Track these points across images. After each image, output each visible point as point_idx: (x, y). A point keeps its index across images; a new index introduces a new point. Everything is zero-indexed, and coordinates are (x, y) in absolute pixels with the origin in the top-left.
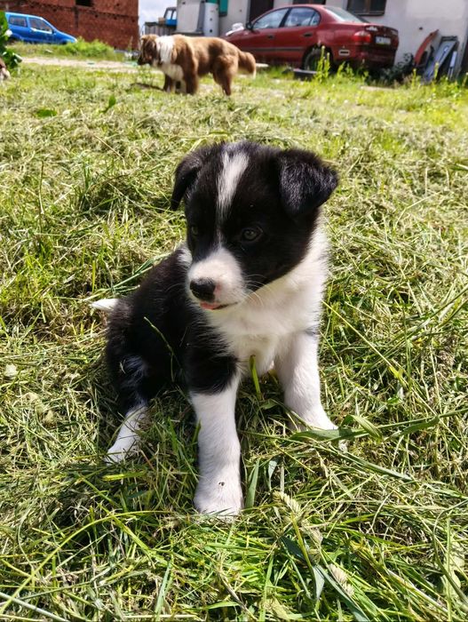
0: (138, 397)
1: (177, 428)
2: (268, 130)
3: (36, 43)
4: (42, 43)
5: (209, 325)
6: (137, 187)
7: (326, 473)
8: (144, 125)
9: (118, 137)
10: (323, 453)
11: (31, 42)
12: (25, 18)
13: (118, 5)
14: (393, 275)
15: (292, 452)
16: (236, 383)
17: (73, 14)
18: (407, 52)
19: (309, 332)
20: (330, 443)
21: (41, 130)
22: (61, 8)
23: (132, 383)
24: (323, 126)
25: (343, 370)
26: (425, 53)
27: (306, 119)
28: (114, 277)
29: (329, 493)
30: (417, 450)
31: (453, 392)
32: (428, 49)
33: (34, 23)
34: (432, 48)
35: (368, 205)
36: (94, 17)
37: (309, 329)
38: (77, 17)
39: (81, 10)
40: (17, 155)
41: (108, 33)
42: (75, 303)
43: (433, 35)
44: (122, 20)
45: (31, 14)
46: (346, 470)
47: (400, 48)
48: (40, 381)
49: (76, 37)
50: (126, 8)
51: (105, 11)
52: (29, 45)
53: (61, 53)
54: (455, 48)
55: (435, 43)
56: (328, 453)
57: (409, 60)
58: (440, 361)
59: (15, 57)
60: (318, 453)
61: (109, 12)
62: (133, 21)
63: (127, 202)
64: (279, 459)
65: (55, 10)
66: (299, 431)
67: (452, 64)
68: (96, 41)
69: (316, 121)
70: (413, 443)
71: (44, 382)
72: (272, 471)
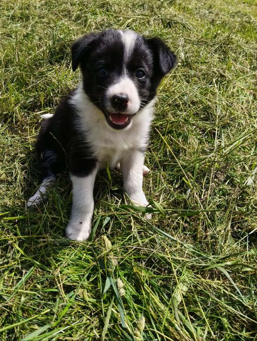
2: (175, 16)
7: (133, 229)
8: (102, 6)
9: (85, 12)
10: (135, 218)
14: (212, 121)
15: (119, 215)
16: (95, 173)
19: (141, 150)
20: (139, 213)
21: (44, 4)
23: (47, 164)
24: (213, 16)
25: (161, 174)
27: (204, 10)
28: (56, 102)
29: (131, 240)
30: (189, 224)
31: (219, 196)
35: (216, 73)
37: (141, 148)
40: (27, 19)
42: (32, 115)
46: (144, 229)
48: (4, 156)
56: (138, 219)
58: (216, 177)
60: (132, 217)
64: (112, 217)
66: (126, 204)
69: (210, 12)
70: (188, 220)
71: (6, 157)
72: (107, 222)
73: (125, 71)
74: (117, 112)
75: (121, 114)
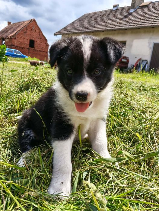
0: (28, 147)
1: (43, 157)
3: (15, 57)
4: (17, 58)
5: (64, 112)
6: (40, 83)
10: (109, 168)
11: (14, 57)
12: (13, 50)
13: (42, 48)
16: (73, 137)
17: (28, 50)
18: (132, 64)
20: (112, 163)
22: (24, 48)
23: (27, 140)
25: (116, 138)
26: (137, 65)
30: (150, 170)
32: (138, 63)
33: (15, 52)
34: (140, 63)
36: (34, 51)
38: (29, 51)
39: (30, 49)
41: (39, 56)
43: (140, 59)
44: (43, 52)
45: (15, 49)
47: (129, 63)
49: (28, 56)
50: (45, 49)
51: (38, 49)
52: (13, 58)
53: (23, 61)
54: (147, 63)
55: (141, 62)
56: (111, 167)
57: (133, 66)
59: (7, 59)
60: (106, 167)
61: (39, 50)
62: (47, 53)
63: (36, 87)
64: (88, 171)
65: (22, 49)
66: (97, 158)
67: (146, 68)
68: (34, 58)
72: (85, 175)
73: (85, 73)
74: (80, 102)
75: (83, 103)
